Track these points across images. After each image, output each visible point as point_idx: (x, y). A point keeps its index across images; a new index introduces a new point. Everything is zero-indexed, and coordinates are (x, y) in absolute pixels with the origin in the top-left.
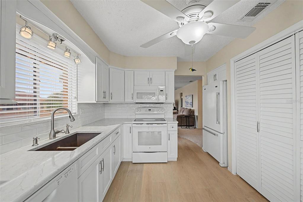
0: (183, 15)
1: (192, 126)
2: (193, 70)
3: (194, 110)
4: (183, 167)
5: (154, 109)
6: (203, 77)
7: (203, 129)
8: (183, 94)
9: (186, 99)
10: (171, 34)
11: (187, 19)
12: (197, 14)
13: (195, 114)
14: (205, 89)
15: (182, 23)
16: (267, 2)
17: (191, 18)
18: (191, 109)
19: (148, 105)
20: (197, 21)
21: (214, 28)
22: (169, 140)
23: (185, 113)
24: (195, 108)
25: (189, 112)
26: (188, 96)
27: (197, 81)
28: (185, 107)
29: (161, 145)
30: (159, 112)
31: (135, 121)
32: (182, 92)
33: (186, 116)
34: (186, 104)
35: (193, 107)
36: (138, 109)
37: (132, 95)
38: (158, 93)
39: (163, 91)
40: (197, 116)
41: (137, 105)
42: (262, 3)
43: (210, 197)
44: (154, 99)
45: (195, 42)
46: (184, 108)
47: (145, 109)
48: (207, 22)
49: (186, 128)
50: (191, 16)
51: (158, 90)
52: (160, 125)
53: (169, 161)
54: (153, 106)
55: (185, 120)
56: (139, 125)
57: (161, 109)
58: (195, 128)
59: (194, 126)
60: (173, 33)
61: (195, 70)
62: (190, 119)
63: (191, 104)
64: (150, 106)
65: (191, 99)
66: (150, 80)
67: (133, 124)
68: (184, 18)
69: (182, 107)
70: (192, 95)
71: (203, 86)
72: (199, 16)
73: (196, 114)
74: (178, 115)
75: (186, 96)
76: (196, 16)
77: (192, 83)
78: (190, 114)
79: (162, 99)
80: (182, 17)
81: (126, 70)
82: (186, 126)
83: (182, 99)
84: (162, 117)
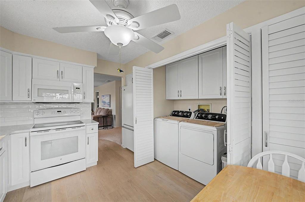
0: (114, 16)
1: (110, 126)
2: (121, 71)
3: (112, 110)
4: (104, 169)
5: (66, 110)
6: (122, 78)
7: (123, 127)
8: (99, 93)
9: (103, 99)
10: (97, 29)
11: (117, 21)
12: (126, 20)
13: (112, 114)
14: (124, 90)
15: (110, 22)
16: (170, 32)
17: (120, 21)
18: (108, 109)
19: (57, 106)
20: (125, 26)
21: (138, 38)
22: (88, 144)
23: (102, 114)
24: (113, 107)
25: (107, 112)
26: (105, 96)
27: (115, 81)
28: (103, 107)
29: (78, 152)
30: (72, 114)
31: (34, 128)
32: (98, 92)
33: (103, 117)
34: (103, 103)
35: (110, 107)
36: (39, 111)
37: (29, 91)
38: (73, 90)
39: (79, 88)
40: (115, 116)
41: (37, 106)
42: (167, 31)
43: (132, 186)
44: (66, 98)
45: (123, 45)
46: (101, 108)
47: (53, 110)
48: (134, 31)
49: (103, 129)
50: (120, 19)
51: (73, 88)
52: (77, 129)
53: (88, 168)
54: (64, 106)
55: (103, 121)
56: (43, 133)
57: (75, 110)
58: (113, 127)
59: (111, 125)
60: (100, 28)
61: (123, 71)
62: (109, 119)
63: (108, 104)
64: (60, 107)
65: (108, 99)
66: (60, 74)
67: (31, 133)
68: (114, 18)
69: (98, 107)
70: (110, 95)
71: (122, 86)
72: (128, 22)
73: (114, 113)
74: (94, 116)
75: (103, 96)
76: (125, 21)
77: (109, 83)
78: (107, 114)
79: (78, 97)
80: (113, 17)
81: (14, 53)
82: (104, 126)
83: (98, 98)
84: (78, 119)
